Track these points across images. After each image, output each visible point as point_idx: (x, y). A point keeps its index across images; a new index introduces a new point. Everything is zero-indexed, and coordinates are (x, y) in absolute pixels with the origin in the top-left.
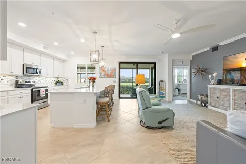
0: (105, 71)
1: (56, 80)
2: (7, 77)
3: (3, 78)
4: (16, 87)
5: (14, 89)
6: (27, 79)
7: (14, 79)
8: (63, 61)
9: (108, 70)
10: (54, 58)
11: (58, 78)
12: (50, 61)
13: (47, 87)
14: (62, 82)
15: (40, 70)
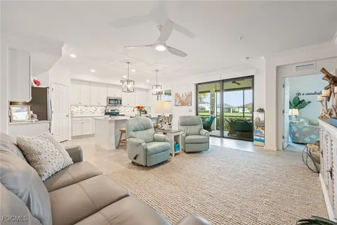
0: (180, 98)
2: (100, 107)
3: (97, 108)
5: (104, 115)
7: (104, 108)
8: (147, 90)
9: (183, 95)
15: (121, 101)
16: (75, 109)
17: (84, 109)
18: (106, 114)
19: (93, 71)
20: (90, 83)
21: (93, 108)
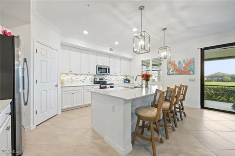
0: (175, 65)
1: (125, 78)
2: (89, 76)
3: (86, 77)
4: (94, 83)
5: (93, 84)
6: (102, 77)
7: (93, 77)
8: (130, 60)
9: (179, 63)
10: (121, 58)
11: (127, 76)
12: (118, 61)
13: (113, 84)
14: (129, 80)
15: (109, 69)
16: (65, 78)
17: (75, 78)
18: (96, 82)
19: (86, 32)
20: (81, 50)
21: (83, 76)
